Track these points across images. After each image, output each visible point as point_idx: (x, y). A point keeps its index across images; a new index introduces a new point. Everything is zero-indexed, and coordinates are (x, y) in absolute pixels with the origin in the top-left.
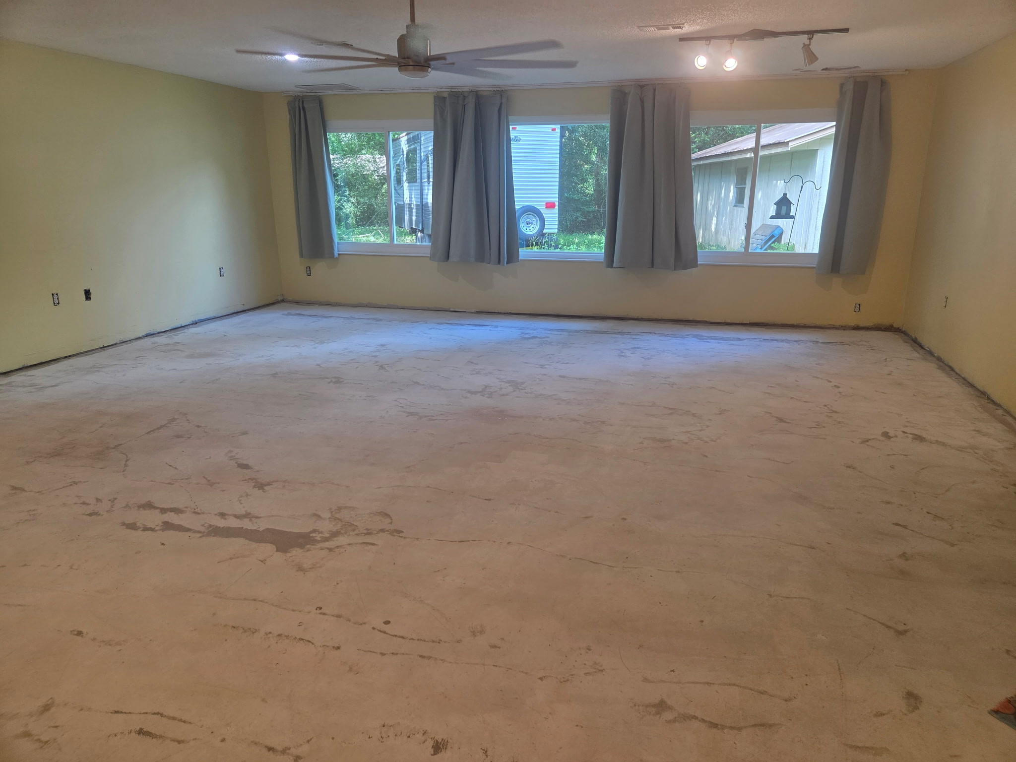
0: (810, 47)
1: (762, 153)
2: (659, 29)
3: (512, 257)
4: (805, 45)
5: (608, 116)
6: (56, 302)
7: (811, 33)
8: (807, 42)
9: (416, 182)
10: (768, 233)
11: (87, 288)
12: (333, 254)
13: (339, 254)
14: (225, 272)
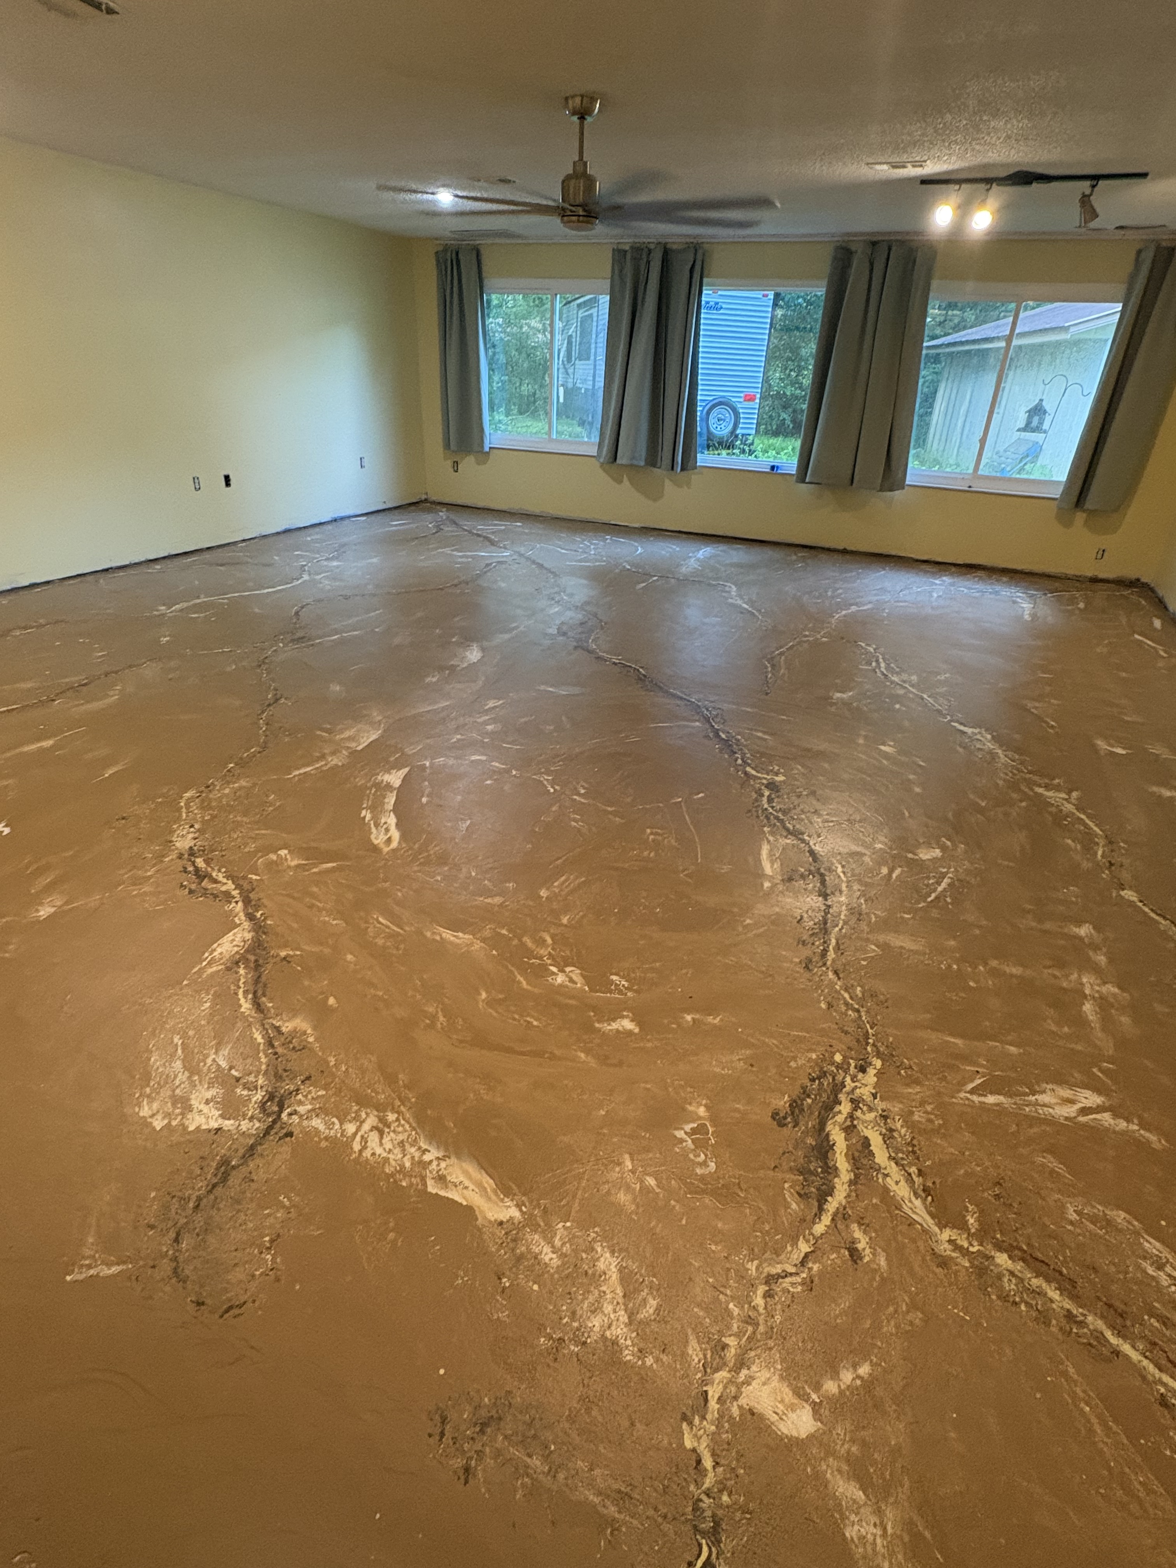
0: (1091, 198)
1: (1016, 342)
2: (894, 167)
3: (688, 463)
4: (1084, 196)
5: (825, 283)
6: (198, 487)
7: (1096, 178)
8: (1088, 192)
9: (588, 359)
10: (1023, 449)
11: (226, 473)
12: (483, 447)
13: (490, 448)
14: (366, 462)
